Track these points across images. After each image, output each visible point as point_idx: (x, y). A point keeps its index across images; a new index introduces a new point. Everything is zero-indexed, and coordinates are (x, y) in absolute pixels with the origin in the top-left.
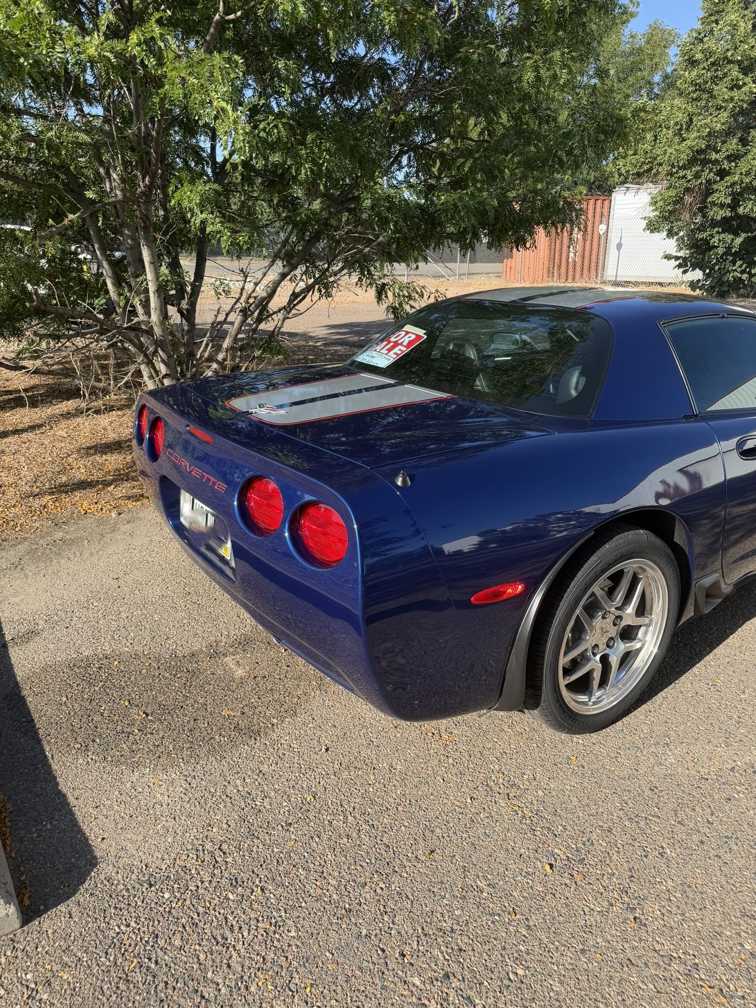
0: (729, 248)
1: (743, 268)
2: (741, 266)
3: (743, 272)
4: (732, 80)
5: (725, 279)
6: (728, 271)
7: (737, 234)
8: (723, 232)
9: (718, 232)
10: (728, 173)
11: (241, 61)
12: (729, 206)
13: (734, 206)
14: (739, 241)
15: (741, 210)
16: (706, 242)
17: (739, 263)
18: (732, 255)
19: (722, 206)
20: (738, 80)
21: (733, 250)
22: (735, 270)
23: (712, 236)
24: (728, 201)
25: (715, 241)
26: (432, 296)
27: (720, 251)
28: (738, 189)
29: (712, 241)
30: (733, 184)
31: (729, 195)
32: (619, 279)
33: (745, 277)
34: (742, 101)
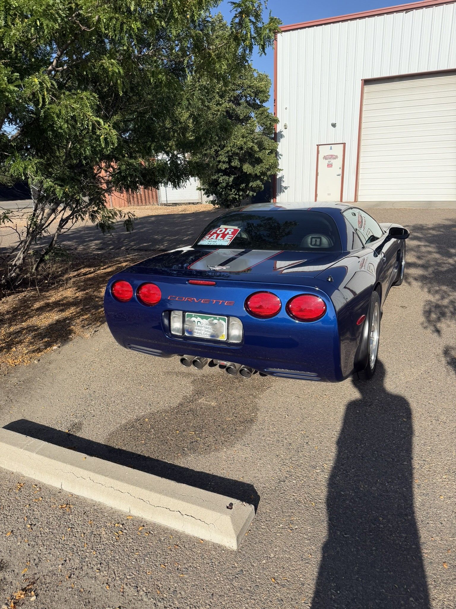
0: (228, 183)
1: (236, 192)
2: (234, 192)
3: (236, 194)
4: (217, 101)
5: (228, 198)
6: (229, 195)
7: (230, 176)
8: (224, 175)
9: (221, 175)
10: (224, 146)
11: (97, 96)
12: (227, 162)
13: (229, 162)
14: (231, 179)
15: (233, 164)
16: (216, 180)
17: (233, 190)
18: (229, 186)
19: (224, 162)
20: (219, 101)
21: (230, 184)
22: (232, 194)
23: (219, 177)
24: (227, 160)
25: (221, 179)
26: (127, 216)
27: (224, 185)
28: (230, 153)
29: (219, 180)
30: (228, 152)
31: (227, 157)
32: (168, 202)
33: (237, 197)
34: (223, 111)
